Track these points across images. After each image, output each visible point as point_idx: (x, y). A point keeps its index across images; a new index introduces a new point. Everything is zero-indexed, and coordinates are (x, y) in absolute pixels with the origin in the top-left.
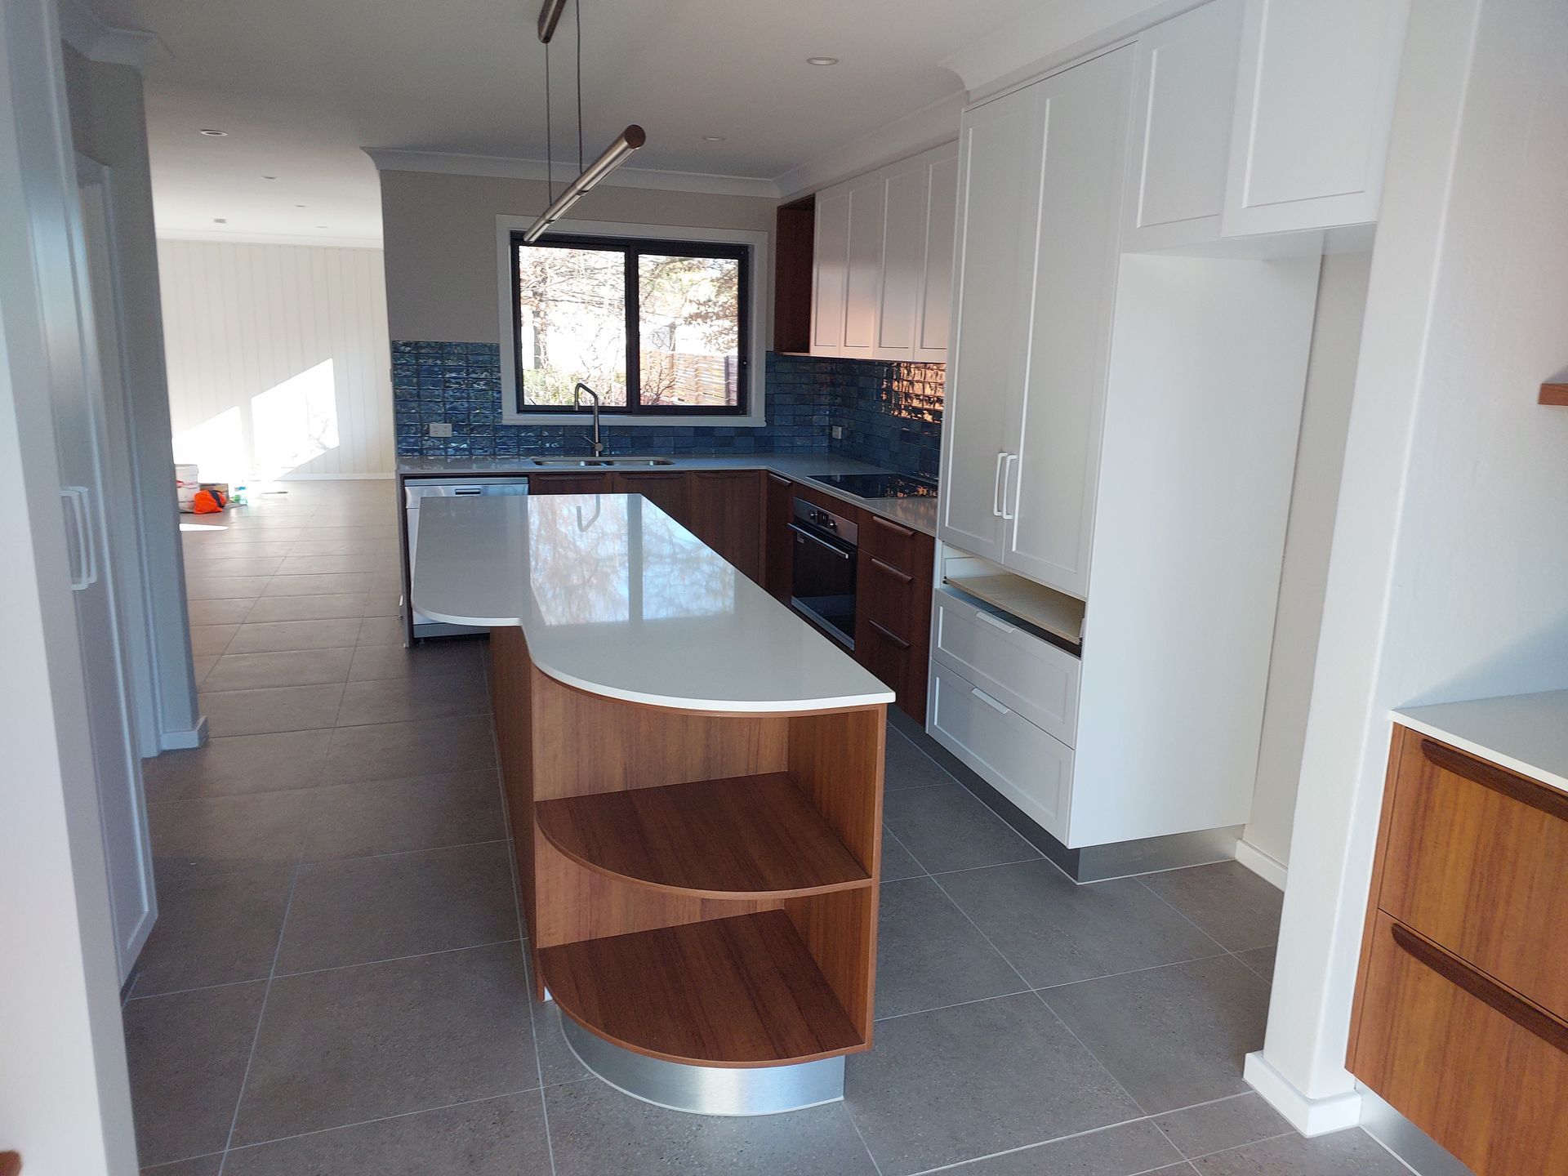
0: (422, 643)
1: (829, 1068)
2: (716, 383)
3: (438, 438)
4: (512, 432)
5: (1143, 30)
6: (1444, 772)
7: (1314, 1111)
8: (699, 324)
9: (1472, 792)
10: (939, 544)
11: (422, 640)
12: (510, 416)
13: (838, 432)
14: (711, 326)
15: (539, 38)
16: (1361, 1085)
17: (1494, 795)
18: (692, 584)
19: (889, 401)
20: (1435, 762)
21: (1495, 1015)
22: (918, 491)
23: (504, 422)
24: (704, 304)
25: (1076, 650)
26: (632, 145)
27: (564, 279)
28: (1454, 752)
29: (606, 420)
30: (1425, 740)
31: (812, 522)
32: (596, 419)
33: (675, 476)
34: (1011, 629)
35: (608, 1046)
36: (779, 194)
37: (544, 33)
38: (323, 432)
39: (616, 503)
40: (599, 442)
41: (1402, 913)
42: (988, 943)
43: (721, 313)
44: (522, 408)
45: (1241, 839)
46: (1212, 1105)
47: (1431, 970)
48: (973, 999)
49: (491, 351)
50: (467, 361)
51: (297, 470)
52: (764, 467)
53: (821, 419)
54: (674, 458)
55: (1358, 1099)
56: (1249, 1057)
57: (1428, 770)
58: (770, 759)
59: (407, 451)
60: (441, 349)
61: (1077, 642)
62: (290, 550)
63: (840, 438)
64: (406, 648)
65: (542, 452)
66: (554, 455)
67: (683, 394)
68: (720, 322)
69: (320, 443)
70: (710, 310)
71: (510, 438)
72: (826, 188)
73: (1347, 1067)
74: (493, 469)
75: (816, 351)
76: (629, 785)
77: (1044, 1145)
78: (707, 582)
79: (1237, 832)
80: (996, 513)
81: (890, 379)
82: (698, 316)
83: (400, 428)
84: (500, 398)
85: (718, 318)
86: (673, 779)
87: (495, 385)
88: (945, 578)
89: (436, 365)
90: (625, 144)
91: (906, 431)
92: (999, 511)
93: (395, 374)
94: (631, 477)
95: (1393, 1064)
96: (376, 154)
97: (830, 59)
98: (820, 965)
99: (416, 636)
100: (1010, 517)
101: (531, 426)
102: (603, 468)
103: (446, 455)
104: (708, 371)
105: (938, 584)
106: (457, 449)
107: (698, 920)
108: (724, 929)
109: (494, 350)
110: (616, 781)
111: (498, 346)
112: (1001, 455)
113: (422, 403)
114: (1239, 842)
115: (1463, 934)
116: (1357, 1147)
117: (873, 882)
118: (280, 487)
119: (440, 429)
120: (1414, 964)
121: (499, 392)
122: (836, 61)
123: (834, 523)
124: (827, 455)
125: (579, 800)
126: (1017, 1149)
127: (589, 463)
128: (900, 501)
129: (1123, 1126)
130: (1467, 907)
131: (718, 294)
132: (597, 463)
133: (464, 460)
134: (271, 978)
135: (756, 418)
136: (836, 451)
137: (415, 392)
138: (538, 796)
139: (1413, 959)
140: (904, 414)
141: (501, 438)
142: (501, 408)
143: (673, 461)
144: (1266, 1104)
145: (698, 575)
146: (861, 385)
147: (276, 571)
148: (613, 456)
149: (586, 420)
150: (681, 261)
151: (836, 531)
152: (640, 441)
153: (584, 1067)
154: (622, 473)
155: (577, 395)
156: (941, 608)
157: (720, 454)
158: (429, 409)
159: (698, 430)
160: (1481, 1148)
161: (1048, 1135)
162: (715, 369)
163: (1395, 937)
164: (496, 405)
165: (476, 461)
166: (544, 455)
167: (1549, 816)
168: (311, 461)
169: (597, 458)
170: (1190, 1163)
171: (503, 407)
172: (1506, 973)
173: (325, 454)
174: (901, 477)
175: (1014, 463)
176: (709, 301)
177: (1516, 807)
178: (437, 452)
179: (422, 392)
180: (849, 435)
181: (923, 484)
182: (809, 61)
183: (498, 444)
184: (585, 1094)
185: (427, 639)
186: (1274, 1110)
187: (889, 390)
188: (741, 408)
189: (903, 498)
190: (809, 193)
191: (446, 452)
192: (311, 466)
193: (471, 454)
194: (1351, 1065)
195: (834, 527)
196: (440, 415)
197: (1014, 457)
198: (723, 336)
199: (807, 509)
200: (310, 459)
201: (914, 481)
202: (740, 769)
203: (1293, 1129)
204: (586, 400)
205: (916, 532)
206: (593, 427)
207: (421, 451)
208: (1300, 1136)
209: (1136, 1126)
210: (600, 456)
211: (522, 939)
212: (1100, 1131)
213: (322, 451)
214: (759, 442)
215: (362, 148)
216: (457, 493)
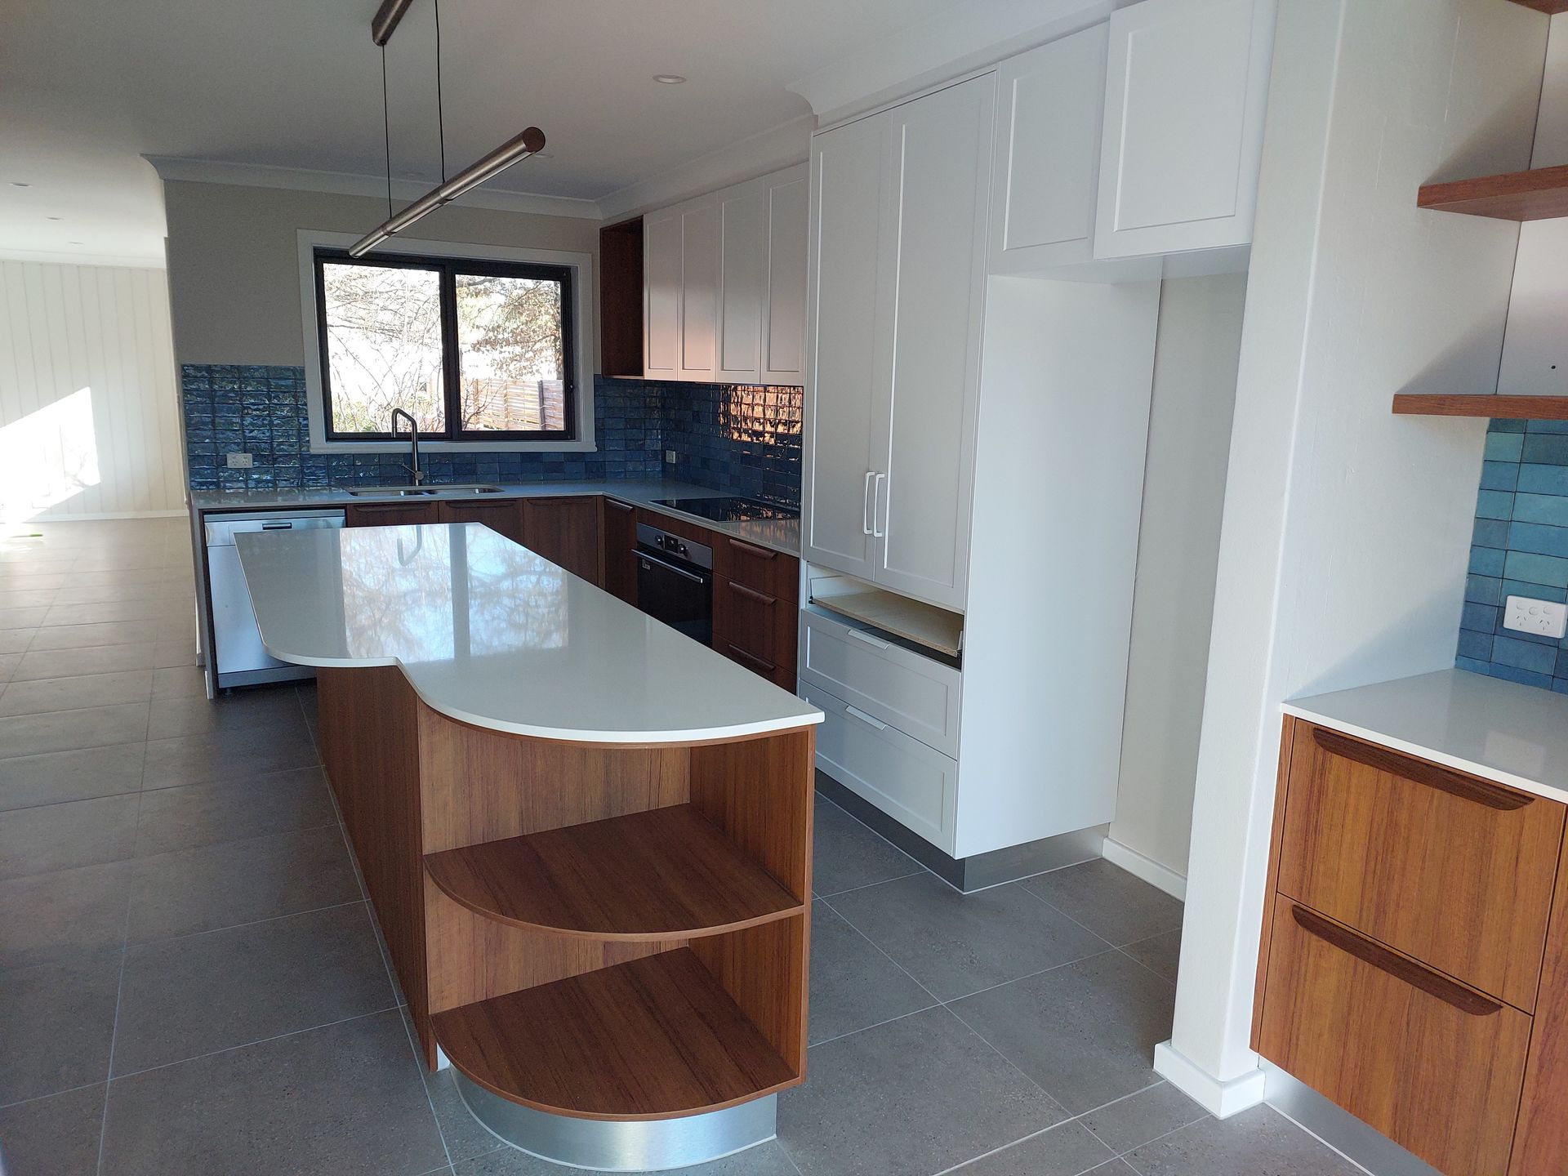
0: (229, 693)
1: (761, 1108)
2: (529, 409)
3: (238, 470)
4: (321, 463)
5: (1001, 60)
6: (1336, 758)
7: (1226, 1093)
8: (488, 351)
9: (1364, 775)
10: (803, 564)
11: (229, 691)
12: (318, 444)
13: (672, 457)
14: (501, 352)
15: (374, 39)
16: (1264, 1061)
17: (1386, 776)
18: (494, 619)
19: (727, 425)
20: (1327, 749)
21: (1394, 981)
22: (762, 514)
23: (313, 451)
24: (493, 330)
25: (956, 662)
26: (528, 149)
27: (340, 303)
28: (1346, 739)
29: (425, 447)
30: (1315, 728)
31: (659, 547)
32: (415, 446)
33: (505, 503)
34: (885, 645)
35: (520, 1111)
36: (602, 215)
37: (380, 35)
38: (81, 468)
39: (437, 535)
40: (419, 470)
41: (1301, 895)
42: (889, 961)
43: (511, 340)
44: (331, 436)
45: (1107, 837)
46: (1130, 1099)
47: (1332, 946)
48: (886, 1019)
49: (294, 374)
50: (269, 385)
51: (51, 511)
52: (601, 493)
53: (654, 442)
54: (501, 485)
55: (1261, 1077)
56: (1158, 1047)
57: (1320, 757)
58: (673, 791)
59: (201, 484)
60: (239, 373)
61: (954, 654)
62: (55, 598)
63: (674, 462)
64: (210, 700)
65: (357, 481)
66: (369, 485)
67: (491, 420)
68: (510, 349)
69: (79, 481)
70: (500, 336)
71: (321, 468)
72: (656, 210)
73: (1251, 1047)
74: (301, 501)
75: (649, 374)
76: (525, 831)
77: (983, 1159)
78: (509, 616)
79: (1103, 830)
80: (866, 531)
81: (727, 402)
82: (487, 342)
83: (193, 461)
84: (307, 425)
85: (508, 344)
86: (572, 820)
87: (300, 410)
88: (811, 597)
89: (233, 389)
90: (523, 146)
91: (747, 454)
92: (868, 529)
93: (186, 400)
94: (459, 505)
95: (1298, 1039)
96: (160, 163)
97: (677, 77)
98: (738, 1002)
99: (222, 685)
100: (880, 535)
101: (343, 455)
102: (426, 497)
103: (247, 487)
104: (519, 396)
105: (803, 604)
106: (258, 481)
107: (601, 966)
108: (630, 973)
109: (299, 374)
110: (512, 827)
111: (303, 371)
112: (868, 474)
113: (217, 432)
114: (1105, 840)
115: (1362, 909)
116: (1265, 1122)
117: (805, 909)
118: (31, 529)
119: (240, 460)
120: (1314, 941)
121: (306, 419)
122: (684, 80)
123: (685, 548)
124: (661, 479)
125: (471, 849)
126: (957, 1166)
127: (410, 493)
128: (744, 524)
129: (1053, 1130)
130: (1364, 884)
131: (507, 319)
132: (417, 493)
133: (268, 493)
134: (109, 1080)
135: (586, 442)
136: (670, 475)
137: (208, 420)
138: (427, 849)
139: (1314, 937)
140: (745, 438)
141: (308, 468)
142: (308, 435)
143: (502, 488)
144: (1178, 1091)
145: (498, 611)
146: (696, 409)
147: (42, 622)
148: (434, 484)
149: (404, 447)
150: (490, 281)
151: (686, 555)
152: (462, 469)
153: (494, 1137)
154: (448, 502)
155: (395, 422)
156: (809, 628)
157: (548, 481)
158: (225, 438)
159: (527, 457)
160: (1386, 1108)
161: (985, 1148)
162: (527, 394)
163: (1295, 918)
164: (303, 432)
165: (281, 494)
166: (358, 485)
167: (1438, 792)
168: (67, 501)
169: (417, 487)
170: (1122, 1158)
171: (311, 435)
172: (1404, 943)
173: (83, 492)
174: (743, 501)
175: (883, 481)
176: (499, 327)
177: (1407, 785)
178: (236, 485)
179: (217, 420)
180: (684, 460)
181: (769, 507)
182: (656, 78)
183: (306, 474)
184: (501, 1167)
185: (233, 689)
186: (1186, 1096)
187: (727, 414)
188: (569, 433)
189: (747, 521)
190: (636, 214)
191: (246, 484)
192: (67, 506)
193: (275, 486)
194: (1256, 1044)
195: (685, 552)
196: (238, 444)
197: (883, 476)
198: (515, 363)
199: (649, 534)
200: (65, 498)
201: (758, 504)
202: (640, 804)
203: (1208, 1113)
204: (403, 426)
205: (777, 554)
206: (411, 455)
207: (217, 484)
208: (1214, 1118)
209: (1065, 1128)
210: (420, 484)
211: (399, 1006)
212: (1033, 1138)
213: (81, 489)
214: (589, 467)
215: (142, 155)
216: (264, 529)
